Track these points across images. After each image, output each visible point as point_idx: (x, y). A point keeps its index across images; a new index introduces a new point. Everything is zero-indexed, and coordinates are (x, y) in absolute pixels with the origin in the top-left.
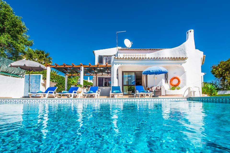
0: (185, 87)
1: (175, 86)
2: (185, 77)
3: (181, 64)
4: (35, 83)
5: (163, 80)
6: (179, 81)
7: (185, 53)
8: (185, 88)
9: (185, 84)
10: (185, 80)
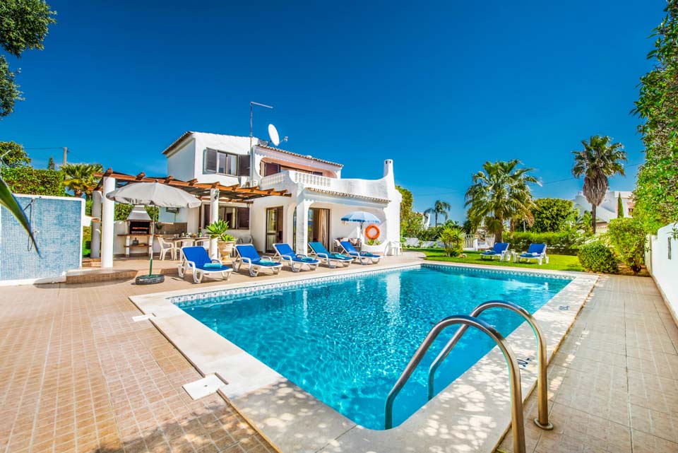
0: (386, 241)
1: (373, 239)
2: (385, 225)
3: (383, 208)
4: (57, 226)
5: (359, 229)
6: (378, 232)
7: (386, 193)
8: (386, 243)
9: (385, 237)
10: (385, 232)
